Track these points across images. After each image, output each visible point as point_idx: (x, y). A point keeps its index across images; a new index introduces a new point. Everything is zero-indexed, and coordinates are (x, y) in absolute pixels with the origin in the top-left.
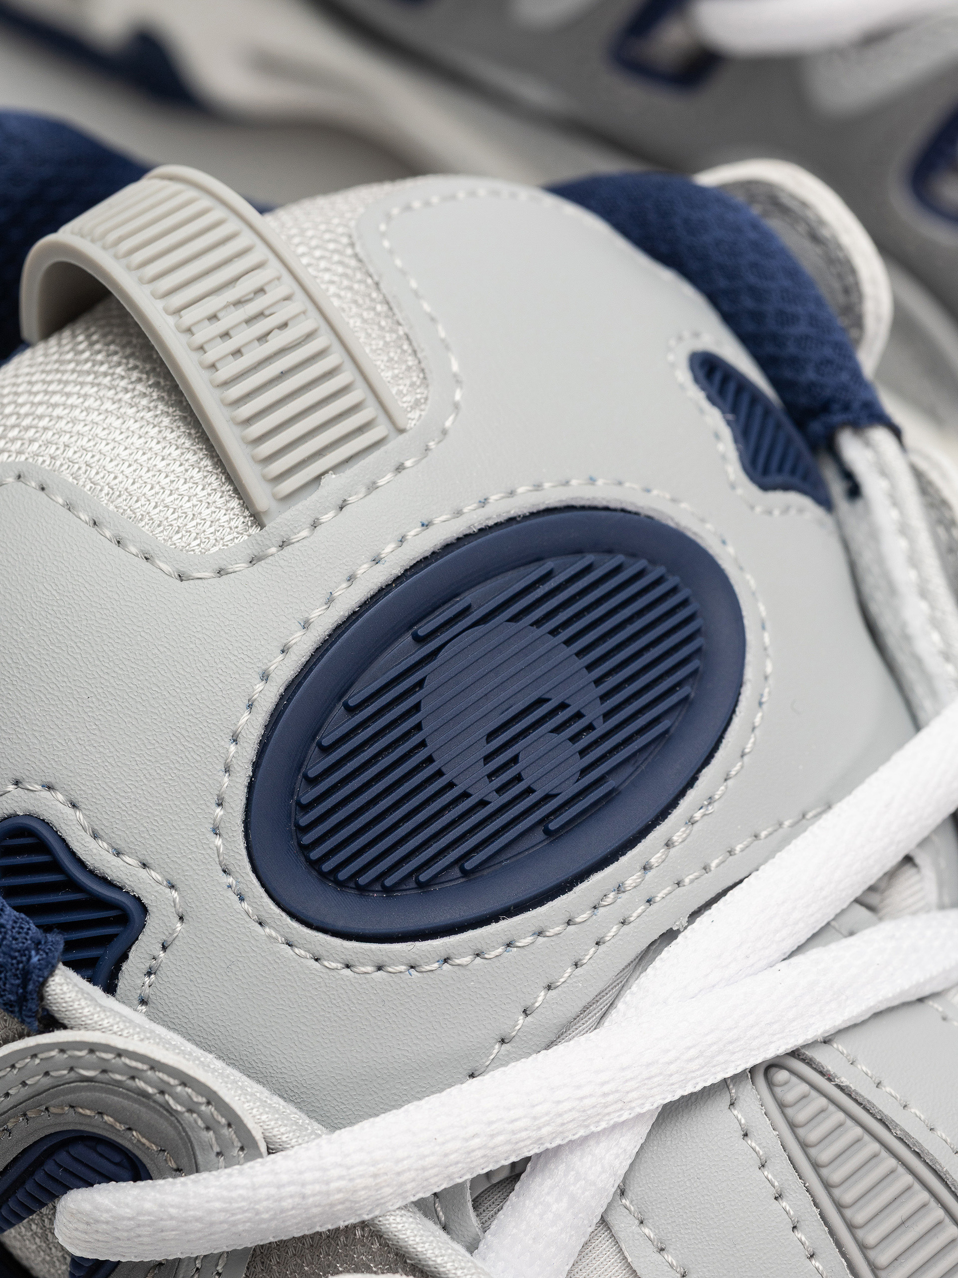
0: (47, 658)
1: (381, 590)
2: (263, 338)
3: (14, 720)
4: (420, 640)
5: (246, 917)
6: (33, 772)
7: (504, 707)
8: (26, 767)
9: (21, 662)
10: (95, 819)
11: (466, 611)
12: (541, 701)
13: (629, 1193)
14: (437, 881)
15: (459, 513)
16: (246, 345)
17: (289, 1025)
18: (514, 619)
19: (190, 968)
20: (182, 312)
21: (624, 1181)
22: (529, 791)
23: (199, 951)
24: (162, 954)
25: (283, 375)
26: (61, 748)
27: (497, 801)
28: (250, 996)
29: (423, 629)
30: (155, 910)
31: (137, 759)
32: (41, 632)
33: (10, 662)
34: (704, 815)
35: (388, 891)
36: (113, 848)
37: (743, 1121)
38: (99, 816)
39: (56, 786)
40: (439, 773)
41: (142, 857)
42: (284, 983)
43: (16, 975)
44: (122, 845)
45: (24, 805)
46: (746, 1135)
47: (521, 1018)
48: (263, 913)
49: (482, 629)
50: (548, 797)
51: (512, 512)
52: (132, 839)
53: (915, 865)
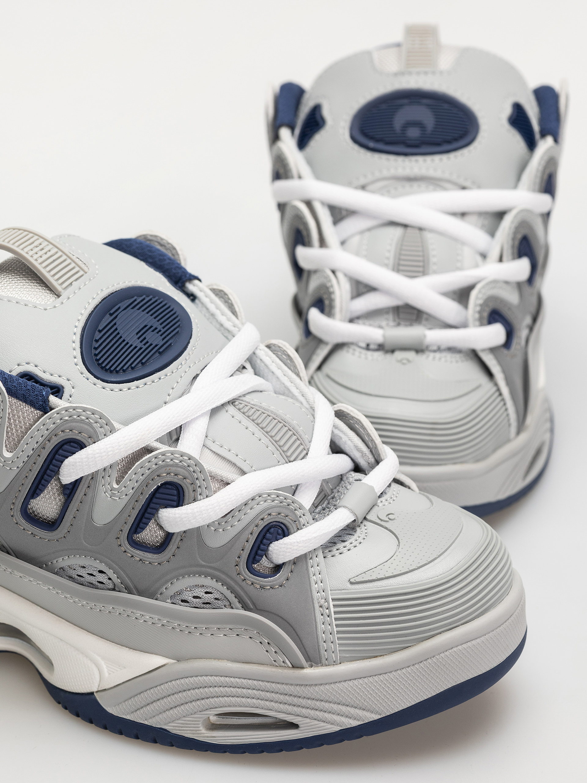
0: (17, 333)
1: (97, 305)
2: (46, 253)
3: (13, 350)
4: (111, 315)
5: (90, 383)
6: (22, 360)
7: (138, 327)
8: (20, 360)
9: (10, 336)
10: (43, 367)
11: (119, 308)
12: (146, 326)
13: (209, 436)
14: (136, 367)
15: (108, 288)
16: (42, 255)
17: (109, 408)
18: (133, 308)
19: (79, 400)
20: (24, 249)
21: (206, 434)
22: (151, 345)
23: (81, 394)
24: (70, 398)
25: (54, 261)
26: (28, 353)
27: (144, 347)
28: (97, 403)
29: (112, 312)
30: (66, 386)
31: (50, 351)
32: (13, 328)
33: (7, 337)
34: (195, 348)
35: (124, 371)
36: (50, 373)
37: (231, 414)
38: (44, 366)
39: (30, 362)
40: (128, 343)
41: (58, 374)
42: (105, 398)
43: (41, 396)
44: (52, 372)
45: (22, 369)
46: (233, 417)
47: (168, 397)
48: (95, 381)
49: (125, 311)
50: (156, 346)
51: (122, 287)
52: (55, 370)
53: (246, 369)
